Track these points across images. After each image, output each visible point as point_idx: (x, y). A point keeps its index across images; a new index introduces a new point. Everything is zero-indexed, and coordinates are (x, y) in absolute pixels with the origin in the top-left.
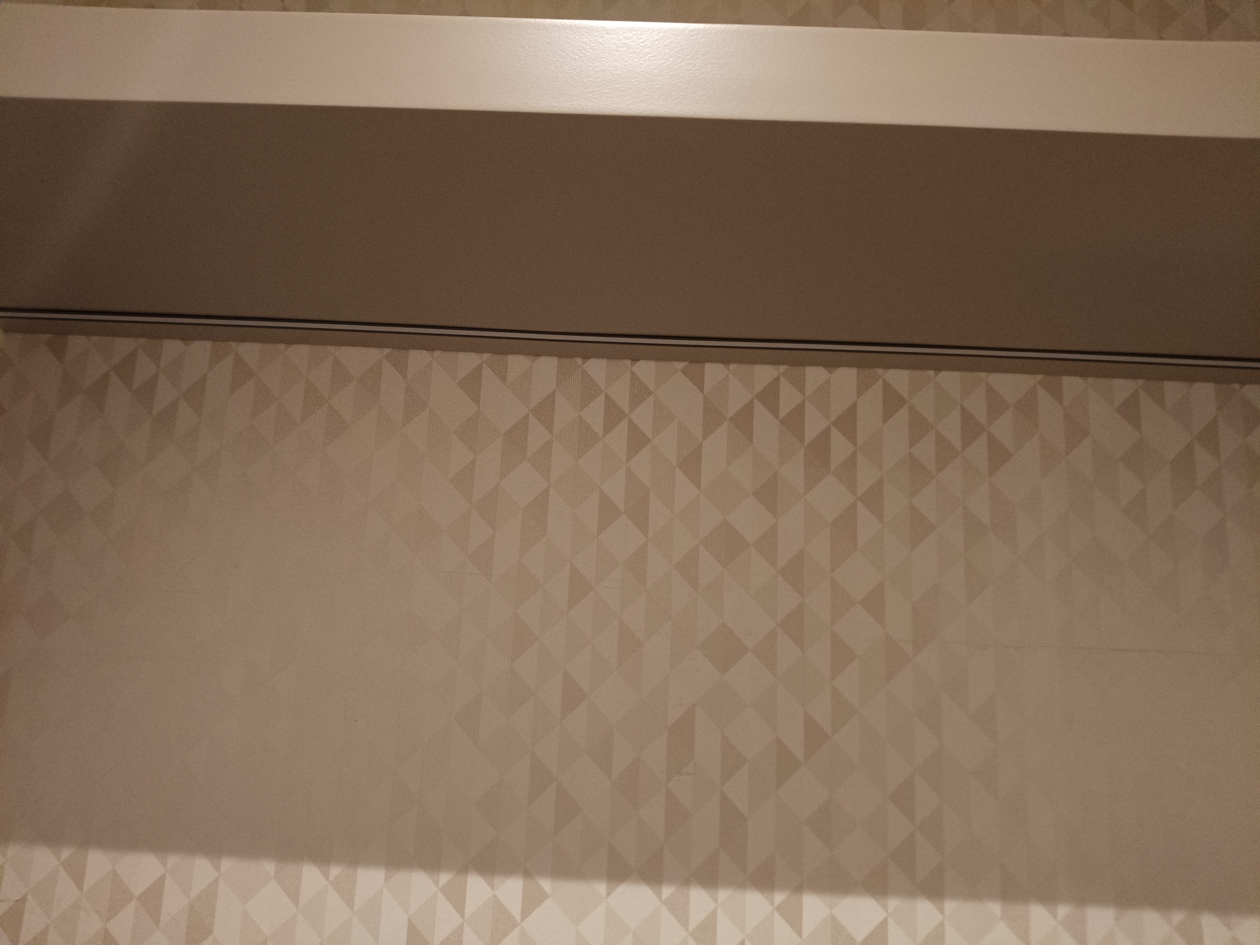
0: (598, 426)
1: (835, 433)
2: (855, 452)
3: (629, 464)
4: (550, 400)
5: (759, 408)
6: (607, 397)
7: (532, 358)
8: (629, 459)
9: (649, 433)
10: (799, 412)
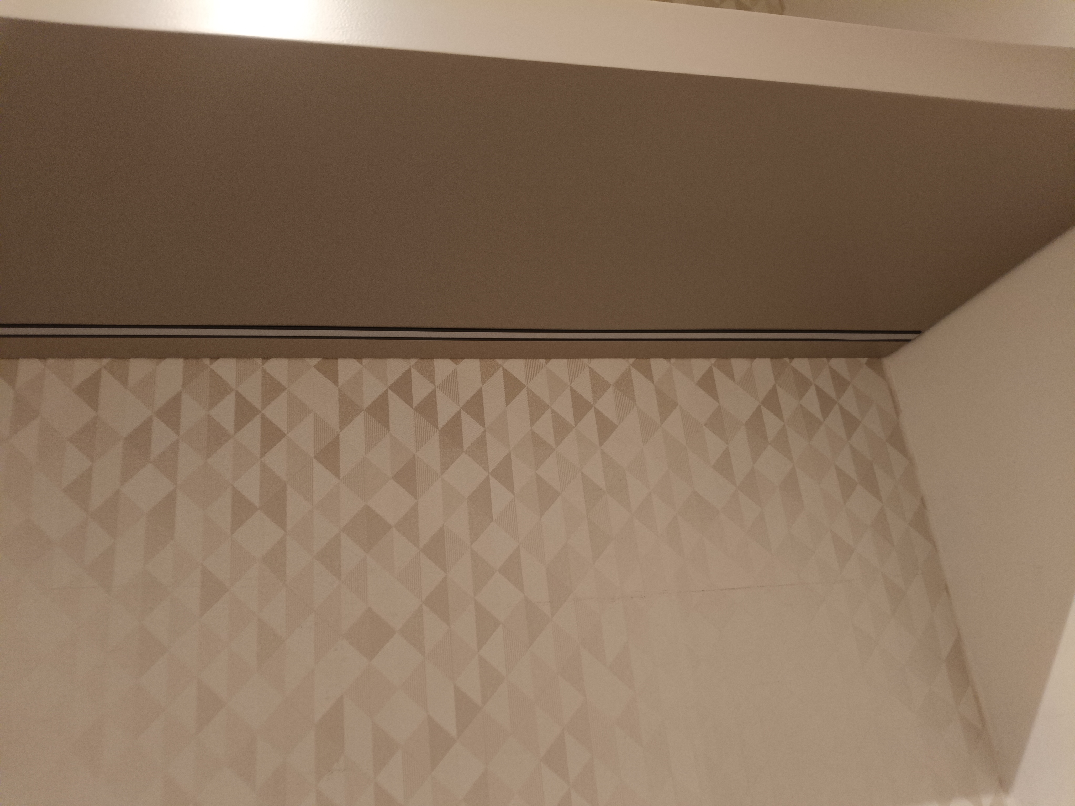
0: (228, 423)
1: (465, 417)
2: (484, 432)
3: (262, 459)
4: (176, 401)
5: (393, 398)
6: (238, 395)
7: (155, 361)
8: (263, 454)
9: (283, 427)
10: (431, 399)
